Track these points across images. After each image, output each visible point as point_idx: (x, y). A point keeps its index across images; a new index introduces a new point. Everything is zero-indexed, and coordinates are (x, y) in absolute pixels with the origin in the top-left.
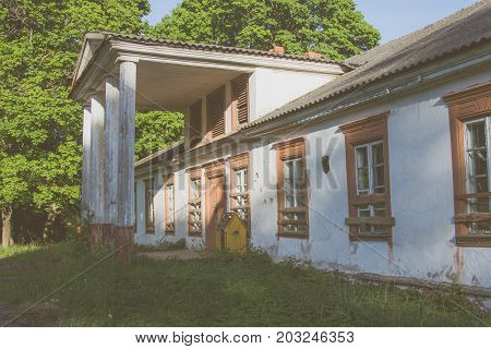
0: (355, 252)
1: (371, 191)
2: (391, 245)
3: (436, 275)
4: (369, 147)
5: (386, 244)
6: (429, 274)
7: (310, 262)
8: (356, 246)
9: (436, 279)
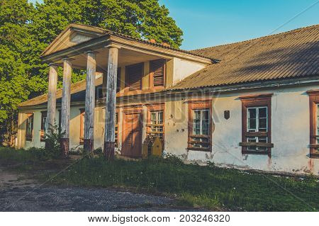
0: (246, 159)
1: (257, 130)
2: (270, 156)
3: (298, 170)
4: (257, 109)
5: (267, 156)
6: (293, 170)
7: (213, 164)
8: (247, 157)
9: (298, 173)
